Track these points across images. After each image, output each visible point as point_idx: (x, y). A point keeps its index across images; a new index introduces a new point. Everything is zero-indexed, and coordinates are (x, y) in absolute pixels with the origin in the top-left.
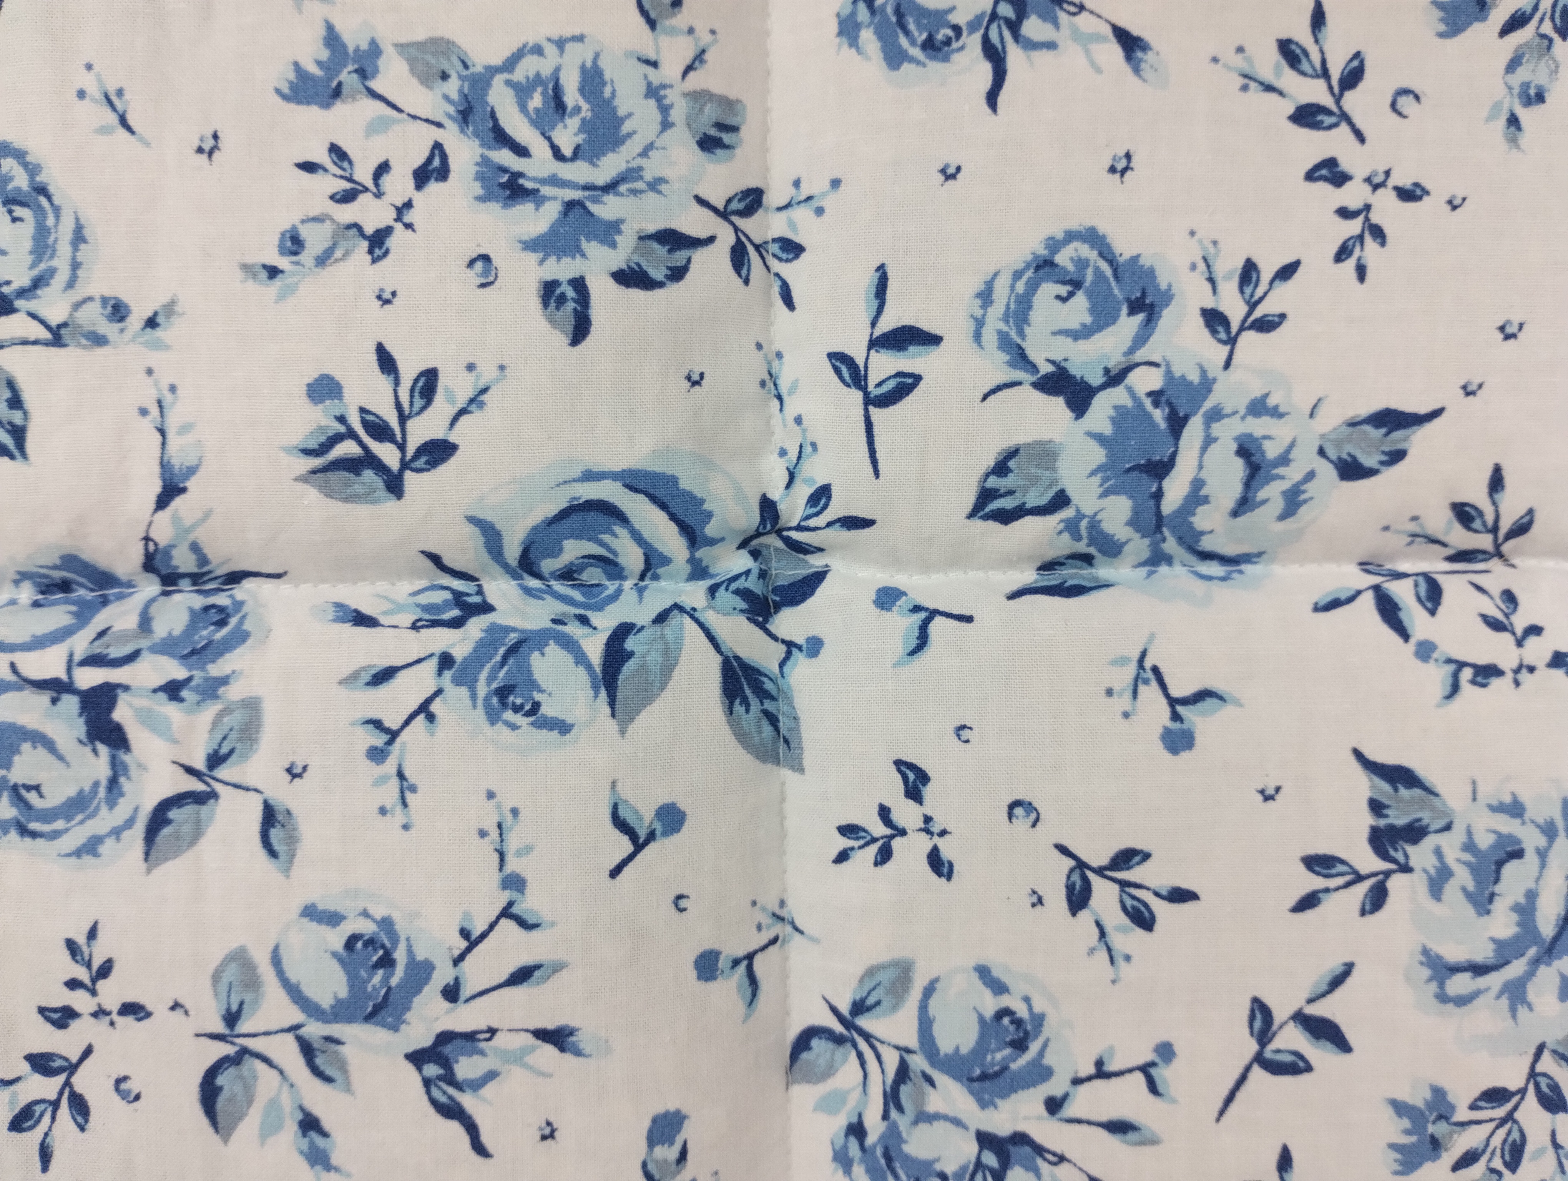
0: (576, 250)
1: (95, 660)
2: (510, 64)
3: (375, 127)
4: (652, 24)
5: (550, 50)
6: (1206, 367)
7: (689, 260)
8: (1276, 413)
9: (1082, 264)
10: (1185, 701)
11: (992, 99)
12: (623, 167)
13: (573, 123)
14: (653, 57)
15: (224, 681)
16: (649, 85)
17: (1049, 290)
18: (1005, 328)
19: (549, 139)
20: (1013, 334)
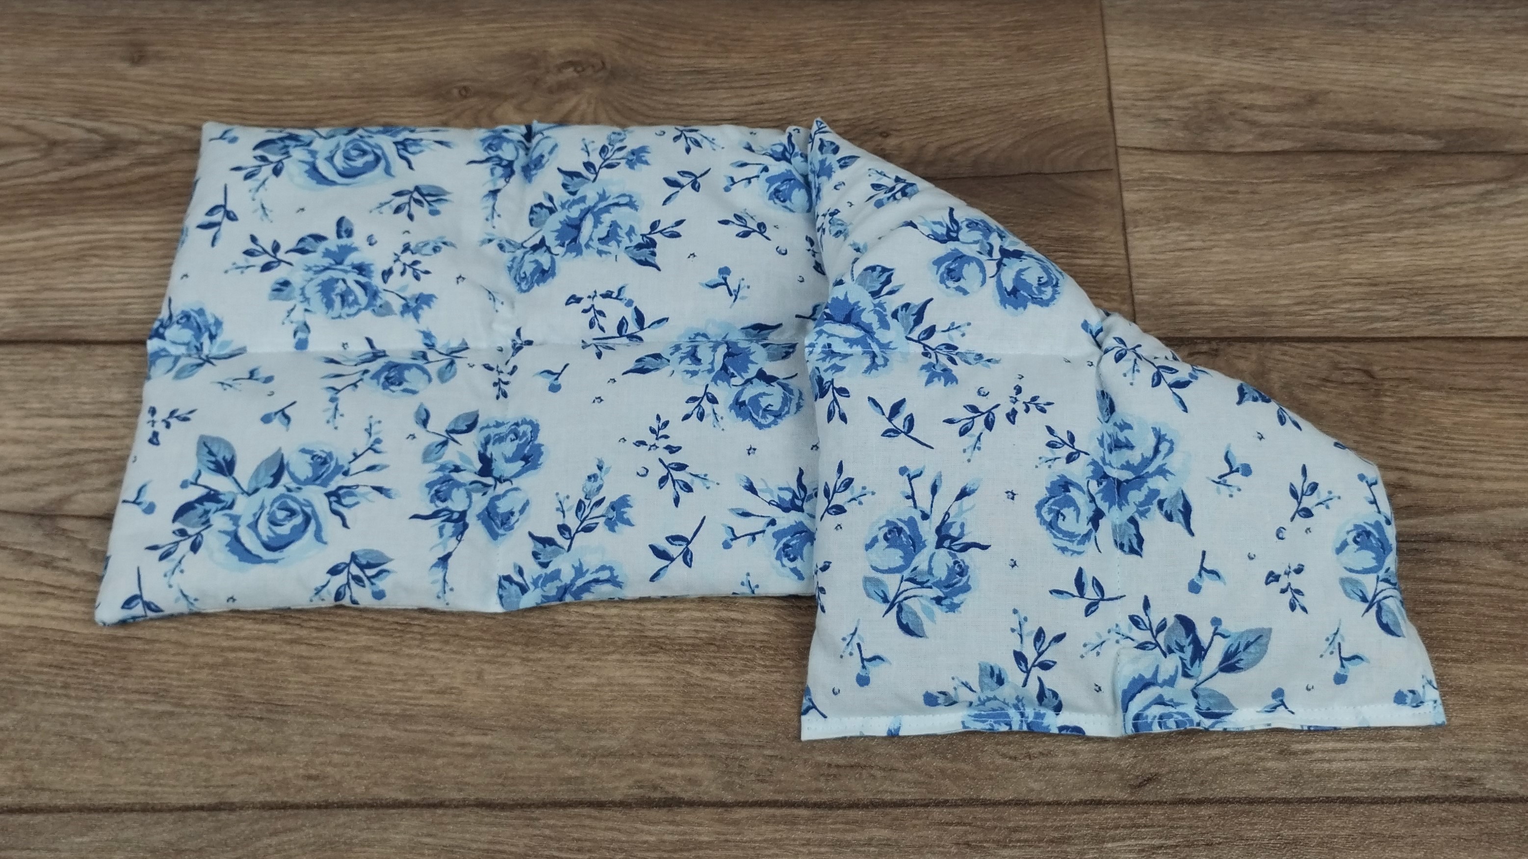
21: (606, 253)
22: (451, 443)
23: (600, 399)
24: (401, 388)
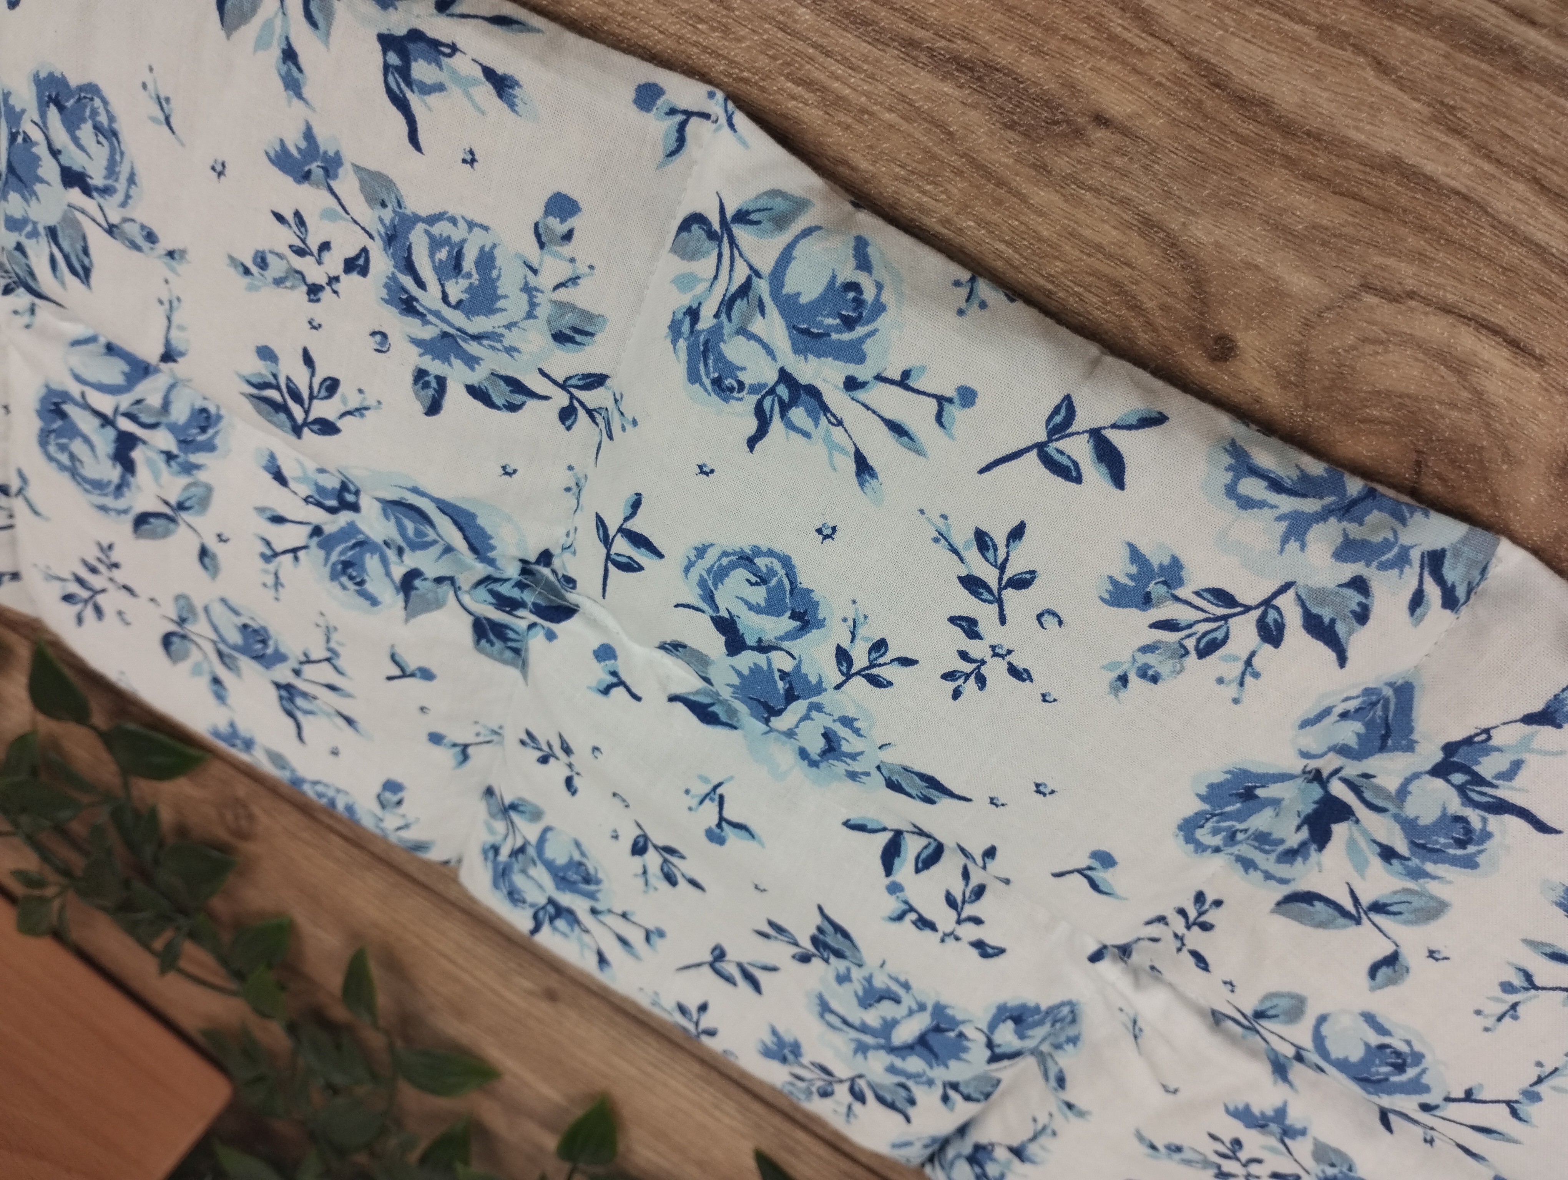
0: (446, 359)
1: (130, 417)
2: (432, 220)
3: (327, 215)
4: (541, 244)
5: (462, 224)
6: (823, 679)
7: (523, 404)
8: (857, 732)
9: (772, 572)
10: (730, 823)
11: (752, 442)
12: (490, 329)
13: (464, 283)
14: (536, 265)
15: (196, 467)
16: (526, 283)
17: (744, 573)
18: (706, 576)
19: (442, 286)
20: (710, 583)
21: (897, 980)
22: (1366, 900)
23: (1039, 789)
24: (1386, 1040)
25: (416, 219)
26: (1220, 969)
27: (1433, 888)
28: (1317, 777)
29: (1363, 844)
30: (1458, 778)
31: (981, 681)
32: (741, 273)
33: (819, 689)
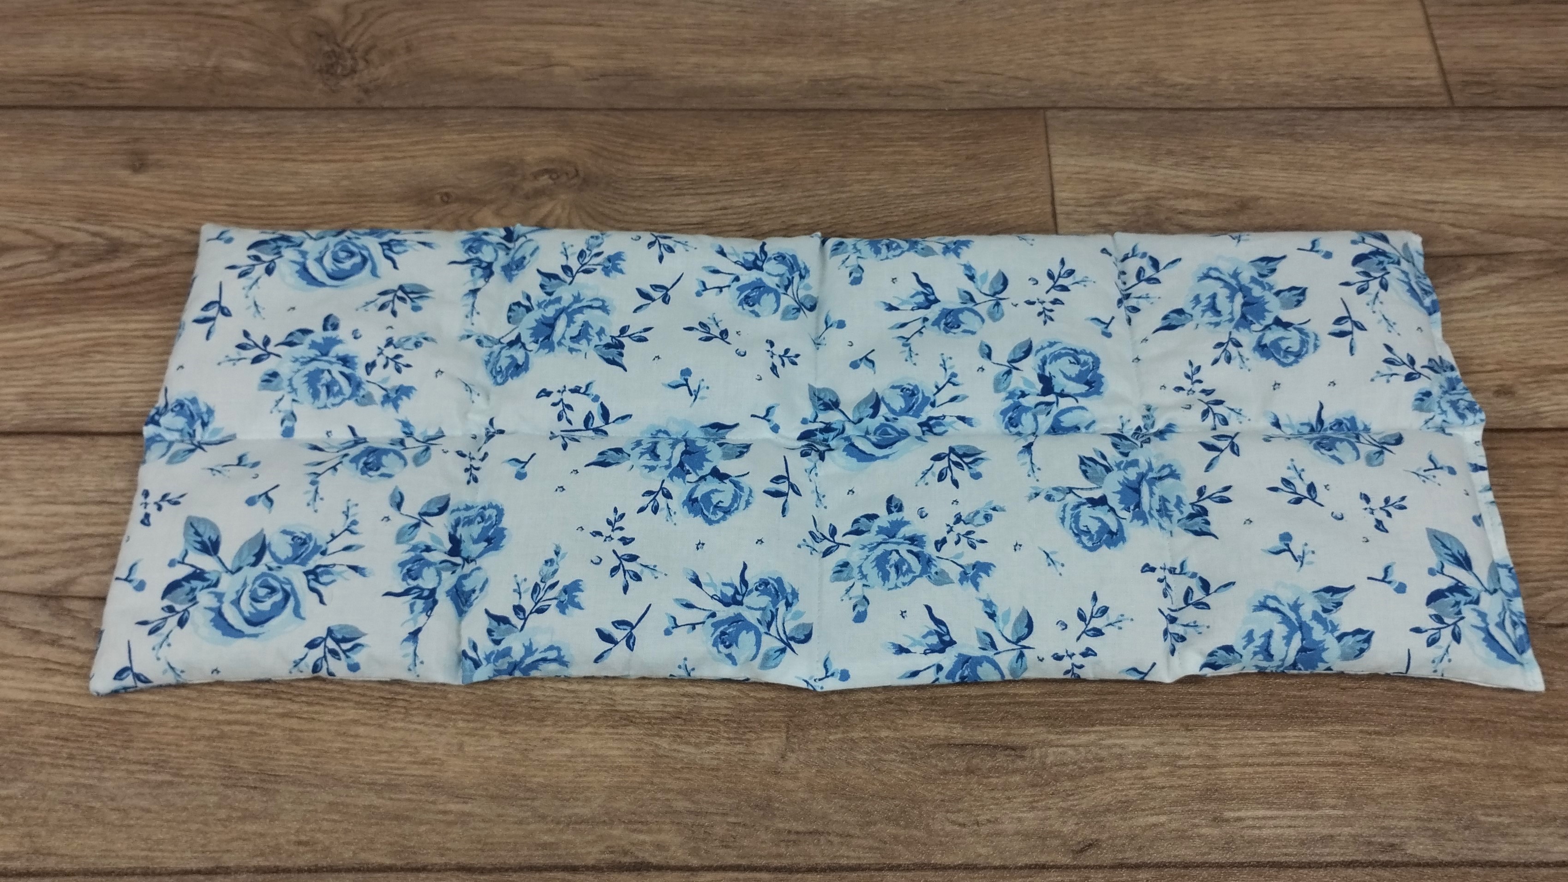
0: (891, 523)
1: (1049, 404)
2: (914, 579)
3: (961, 556)
4: (864, 597)
5: (900, 585)
6: (671, 481)
7: (852, 526)
8: (646, 466)
9: (714, 513)
10: (683, 385)
11: (745, 567)
12: (875, 551)
13: (892, 563)
14: (864, 588)
15: (1007, 398)
16: (866, 579)
17: (726, 504)
18: (741, 493)
19: (901, 556)
20: (738, 492)
21: (576, 349)
22: (423, 525)
23: (562, 488)
24: (379, 472)
25: (920, 576)
26: (452, 455)
27: (406, 547)
28: (467, 560)
29: (438, 547)
30: (426, 593)
31: (609, 522)
32: (773, 630)
33: (671, 476)
